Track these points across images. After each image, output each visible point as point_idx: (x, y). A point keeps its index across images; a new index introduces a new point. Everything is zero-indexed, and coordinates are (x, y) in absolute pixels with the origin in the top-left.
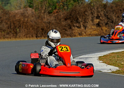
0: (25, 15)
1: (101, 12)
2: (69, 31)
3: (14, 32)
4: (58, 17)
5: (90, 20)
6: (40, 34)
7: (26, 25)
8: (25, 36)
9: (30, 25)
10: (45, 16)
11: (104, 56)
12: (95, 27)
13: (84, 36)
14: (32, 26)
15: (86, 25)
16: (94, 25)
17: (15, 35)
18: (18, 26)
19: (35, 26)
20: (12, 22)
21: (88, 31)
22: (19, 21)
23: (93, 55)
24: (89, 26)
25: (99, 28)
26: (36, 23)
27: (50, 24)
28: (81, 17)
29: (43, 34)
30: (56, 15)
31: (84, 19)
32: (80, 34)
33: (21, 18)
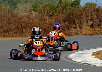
0: (30, 18)
1: (94, 15)
2: (67, 31)
3: (21, 31)
4: (58, 19)
5: (85, 22)
6: (42, 33)
7: (31, 26)
8: (30, 35)
9: (34, 26)
10: (47, 19)
11: (97, 52)
12: (89, 28)
13: (80, 35)
15: (81, 26)
16: (88, 26)
17: (21, 34)
18: (24, 27)
20: (19, 23)
21: (83, 31)
22: (25, 22)
23: (88, 52)
24: (84, 27)
25: (93, 29)
26: (40, 24)
27: (51, 25)
28: (77, 19)
29: (46, 33)
30: (57, 18)
31: (80, 21)
32: (77, 34)
33: (27, 20)
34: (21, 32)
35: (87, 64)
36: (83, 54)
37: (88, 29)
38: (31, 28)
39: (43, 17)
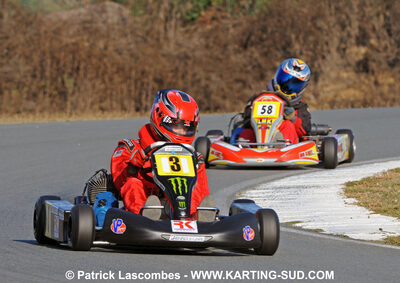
0: (97, 30)
1: (375, 18)
2: (257, 89)
3: (56, 89)
4: (216, 37)
5: (333, 50)
6: (149, 98)
7: (99, 67)
8: (96, 107)
9: (113, 65)
10: (171, 34)
11: (364, 179)
12: (352, 75)
14: (120, 69)
15: (319, 66)
16: (349, 65)
17: (57, 100)
18: (69, 70)
19: (131, 69)
20: (48, 55)
21: (326, 89)
22: (74, 50)
24: (332, 69)
26: (137, 58)
28: (301, 37)
30: (211, 31)
31: (312, 46)
33: (82, 40)
34: (55, 93)
35: (316, 231)
36: (303, 187)
37: (349, 78)
38: (100, 73)
39: (152, 29)
